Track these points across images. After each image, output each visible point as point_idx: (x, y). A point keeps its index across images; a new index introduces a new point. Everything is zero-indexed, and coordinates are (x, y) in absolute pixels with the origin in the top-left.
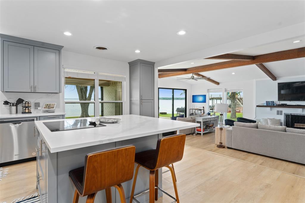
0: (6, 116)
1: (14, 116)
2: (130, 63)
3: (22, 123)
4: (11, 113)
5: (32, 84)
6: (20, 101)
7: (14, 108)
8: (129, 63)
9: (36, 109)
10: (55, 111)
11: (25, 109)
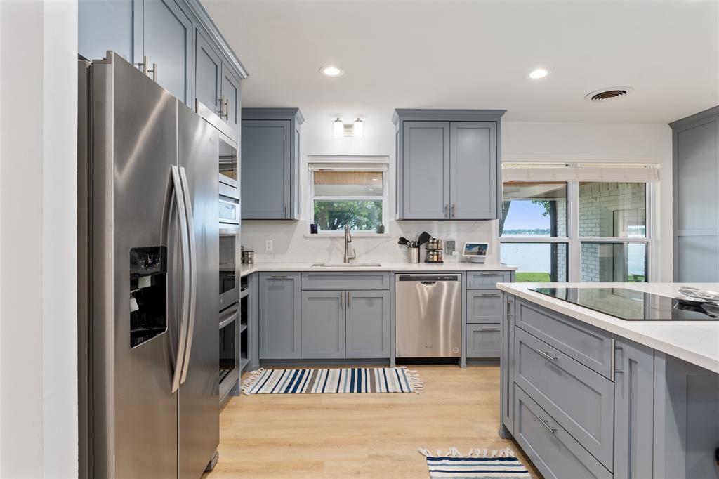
0: (402, 266)
1: (415, 267)
2: (673, 125)
3: (437, 282)
4: (410, 261)
5: (447, 202)
6: (425, 238)
7: (415, 251)
8: (671, 125)
9: (448, 254)
10: (486, 261)
11: (433, 255)
